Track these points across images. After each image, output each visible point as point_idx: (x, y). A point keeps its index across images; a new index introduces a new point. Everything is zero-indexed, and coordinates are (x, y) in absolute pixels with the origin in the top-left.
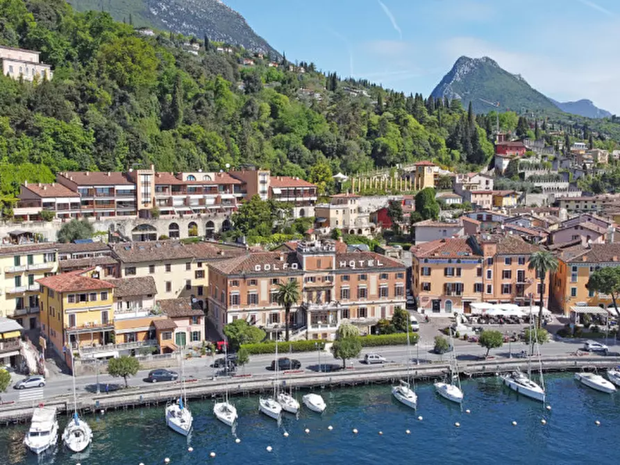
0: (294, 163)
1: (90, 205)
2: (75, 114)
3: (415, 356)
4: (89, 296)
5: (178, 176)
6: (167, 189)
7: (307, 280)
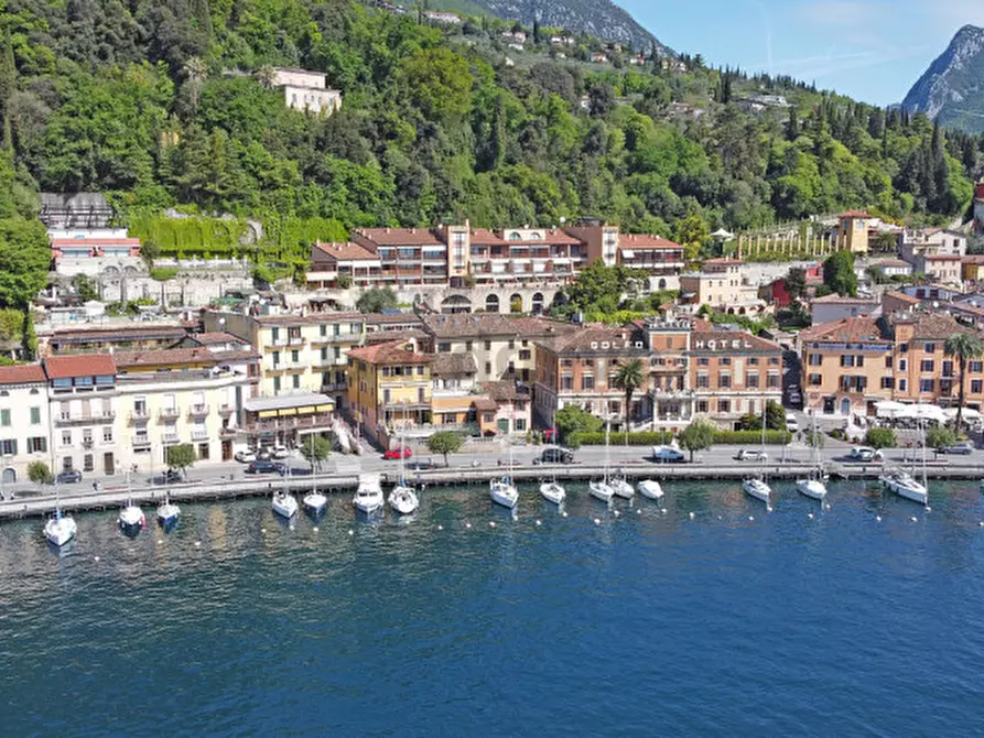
0: (655, 215)
1: (392, 271)
2: (371, 154)
3: (780, 456)
4: (405, 370)
5: (498, 234)
6: (485, 251)
7: (654, 362)
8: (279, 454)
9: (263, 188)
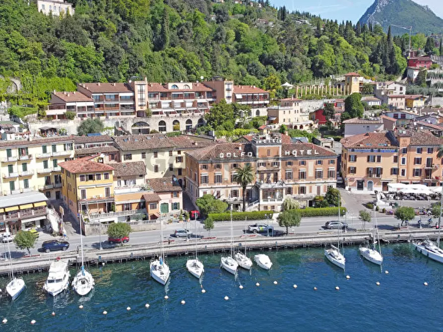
0: (252, 75)
1: (101, 108)
2: (90, 40)
4: (96, 177)
5: (165, 86)
6: (157, 95)
7: (259, 165)
8: (5, 239)
9: (21, 59)
